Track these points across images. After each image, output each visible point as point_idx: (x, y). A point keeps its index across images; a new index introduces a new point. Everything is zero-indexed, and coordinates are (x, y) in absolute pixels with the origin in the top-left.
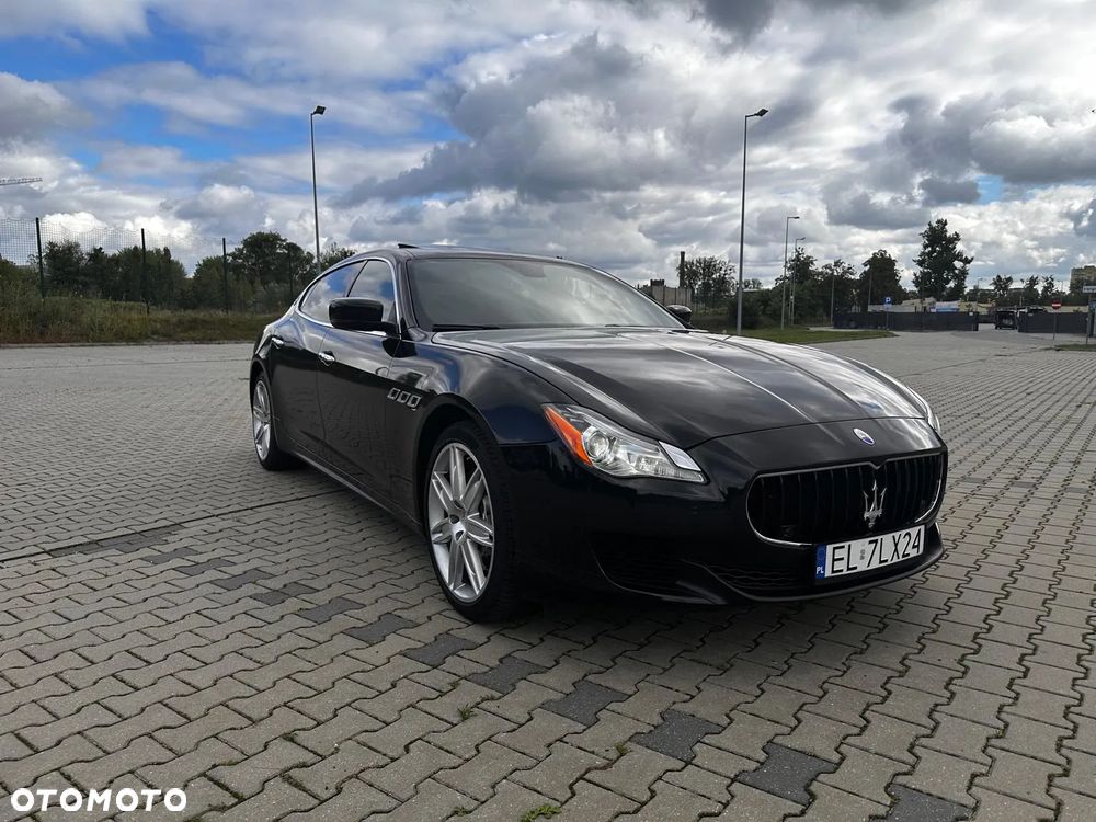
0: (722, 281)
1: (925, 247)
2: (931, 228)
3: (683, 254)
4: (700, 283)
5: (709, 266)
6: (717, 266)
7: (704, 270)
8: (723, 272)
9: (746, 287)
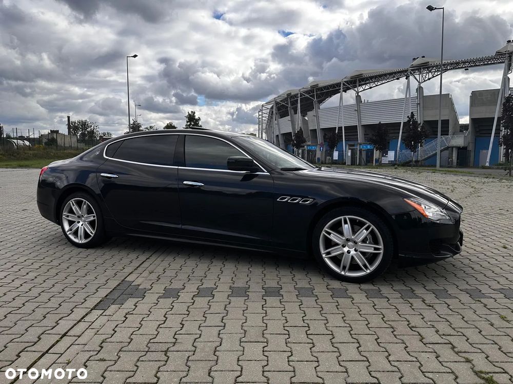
0: (92, 132)
1: (187, 122)
2: (189, 114)
3: (69, 117)
4: (80, 133)
5: (84, 125)
6: (89, 125)
7: (82, 126)
8: (92, 128)
9: (104, 135)
